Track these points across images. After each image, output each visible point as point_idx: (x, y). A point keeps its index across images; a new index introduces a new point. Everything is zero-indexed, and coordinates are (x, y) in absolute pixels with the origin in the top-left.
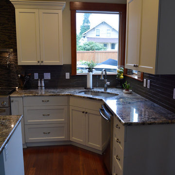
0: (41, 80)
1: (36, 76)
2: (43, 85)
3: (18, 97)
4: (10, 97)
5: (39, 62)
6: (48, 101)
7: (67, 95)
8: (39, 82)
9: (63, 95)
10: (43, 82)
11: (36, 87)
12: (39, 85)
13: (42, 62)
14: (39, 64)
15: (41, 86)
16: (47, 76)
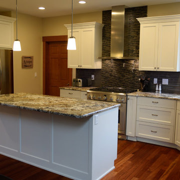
0: (159, 85)
1: (156, 81)
2: (160, 89)
3: (133, 96)
4: (127, 96)
5: (155, 68)
6: (157, 103)
7: (175, 99)
8: (157, 86)
12: (157, 89)
13: (158, 68)
14: (155, 70)
15: (158, 91)
16: (165, 82)
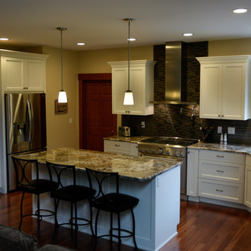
1: (220, 129)
2: (226, 140)
3: (194, 149)
4: (187, 149)
5: (219, 116)
6: (223, 157)
7: (243, 153)
8: (222, 136)
9: (238, 153)
10: (226, 136)
11: (218, 142)
12: (222, 139)
13: (223, 116)
14: (219, 118)
15: (223, 141)
